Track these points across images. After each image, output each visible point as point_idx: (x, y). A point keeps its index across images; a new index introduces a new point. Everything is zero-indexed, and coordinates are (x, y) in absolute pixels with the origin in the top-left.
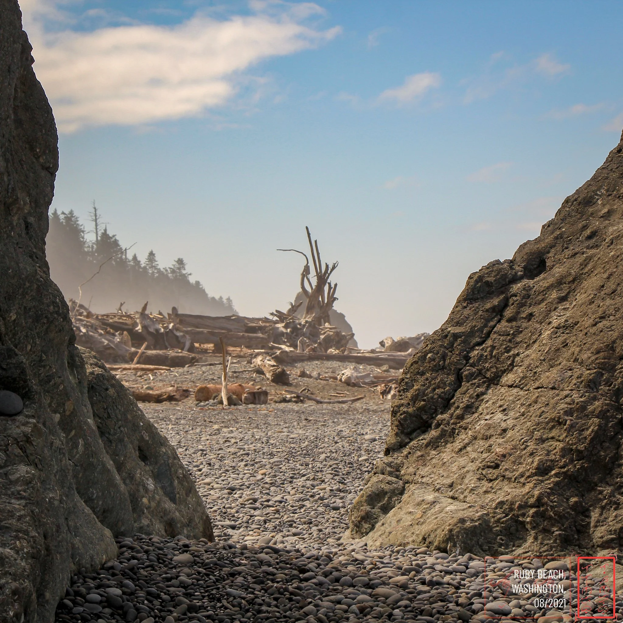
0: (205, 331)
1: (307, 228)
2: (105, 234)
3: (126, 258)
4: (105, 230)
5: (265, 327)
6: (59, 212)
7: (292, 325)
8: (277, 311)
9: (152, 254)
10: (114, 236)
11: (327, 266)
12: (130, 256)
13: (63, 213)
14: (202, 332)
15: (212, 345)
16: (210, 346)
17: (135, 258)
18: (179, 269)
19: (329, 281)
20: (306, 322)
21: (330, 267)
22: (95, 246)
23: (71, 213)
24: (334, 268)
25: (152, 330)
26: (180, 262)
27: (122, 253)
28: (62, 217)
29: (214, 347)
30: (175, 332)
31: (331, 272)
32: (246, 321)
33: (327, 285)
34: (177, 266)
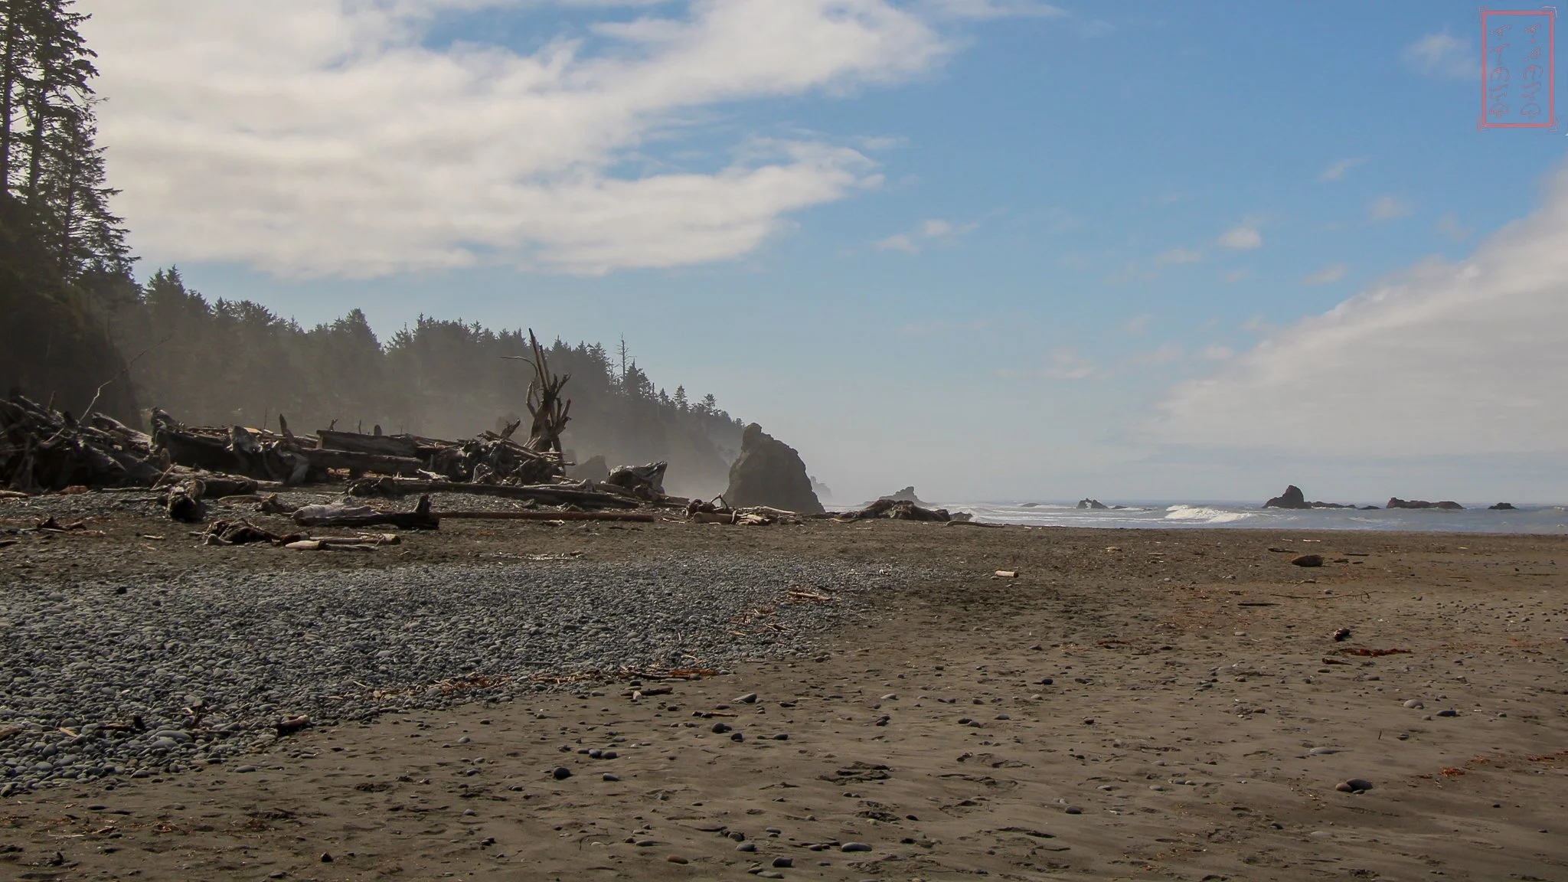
0: (337, 451)
1: (530, 330)
2: (633, 367)
3: (653, 393)
4: (634, 364)
5: (440, 449)
6: (586, 345)
7: (474, 448)
8: (488, 432)
9: (681, 389)
10: (640, 370)
11: (556, 379)
12: (658, 391)
13: (589, 346)
14: (333, 453)
15: (348, 471)
16: (346, 471)
17: (663, 393)
18: (709, 405)
19: (558, 397)
20: (494, 444)
21: (560, 380)
22: (621, 380)
23: (598, 345)
24: (565, 380)
25: (246, 449)
26: (710, 398)
27: (650, 388)
28: (588, 349)
29: (350, 473)
30: (279, 452)
31: (561, 386)
32: (418, 442)
33: (556, 402)
34: (707, 402)
